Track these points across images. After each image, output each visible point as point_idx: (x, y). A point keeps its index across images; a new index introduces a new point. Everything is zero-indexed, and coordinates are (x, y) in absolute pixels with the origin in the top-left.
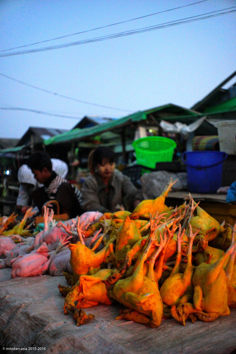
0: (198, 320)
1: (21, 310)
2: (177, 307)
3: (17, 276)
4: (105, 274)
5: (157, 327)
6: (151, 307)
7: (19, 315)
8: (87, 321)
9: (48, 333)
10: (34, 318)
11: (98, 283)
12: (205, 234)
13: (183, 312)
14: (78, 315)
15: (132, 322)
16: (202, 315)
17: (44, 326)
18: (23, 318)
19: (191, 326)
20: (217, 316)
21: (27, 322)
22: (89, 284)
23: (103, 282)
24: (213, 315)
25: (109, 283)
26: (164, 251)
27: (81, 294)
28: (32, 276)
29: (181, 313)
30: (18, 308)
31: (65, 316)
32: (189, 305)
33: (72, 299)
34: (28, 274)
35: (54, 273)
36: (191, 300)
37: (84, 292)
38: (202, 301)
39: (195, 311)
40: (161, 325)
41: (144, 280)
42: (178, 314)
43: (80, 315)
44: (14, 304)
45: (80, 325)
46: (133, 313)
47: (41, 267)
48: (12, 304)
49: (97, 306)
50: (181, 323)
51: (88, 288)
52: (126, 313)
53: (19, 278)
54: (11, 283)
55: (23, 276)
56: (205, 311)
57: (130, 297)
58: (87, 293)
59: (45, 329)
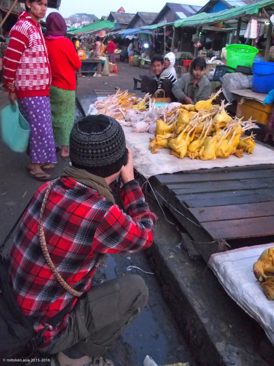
0: (200, 159)
1: (132, 145)
2: (192, 153)
3: (134, 131)
4: (169, 135)
5: (181, 159)
7: (131, 147)
8: (156, 153)
9: (140, 154)
10: (137, 149)
11: (164, 139)
13: (194, 155)
15: (173, 156)
16: (202, 157)
17: (139, 152)
18: (133, 148)
19: (195, 160)
20: (208, 159)
21: (134, 150)
22: (160, 139)
23: (167, 139)
24: (206, 158)
25: (169, 139)
26: (196, 129)
27: (156, 142)
28: (141, 132)
29: (193, 155)
30: (131, 145)
31: (149, 150)
32: (197, 153)
33: (153, 144)
34: (139, 131)
36: (199, 152)
37: (158, 141)
38: (203, 152)
39: (199, 156)
40: (183, 158)
41: (181, 140)
42: (192, 155)
43: (153, 150)
45: (153, 153)
46: (174, 152)
47: (145, 129)
48: (130, 143)
49: (163, 148)
50: (192, 159)
51: (160, 140)
52: (171, 152)
53: (135, 133)
54: (131, 134)
55: (137, 132)
56: (203, 156)
57: (173, 146)
58: (159, 142)
59: (139, 153)
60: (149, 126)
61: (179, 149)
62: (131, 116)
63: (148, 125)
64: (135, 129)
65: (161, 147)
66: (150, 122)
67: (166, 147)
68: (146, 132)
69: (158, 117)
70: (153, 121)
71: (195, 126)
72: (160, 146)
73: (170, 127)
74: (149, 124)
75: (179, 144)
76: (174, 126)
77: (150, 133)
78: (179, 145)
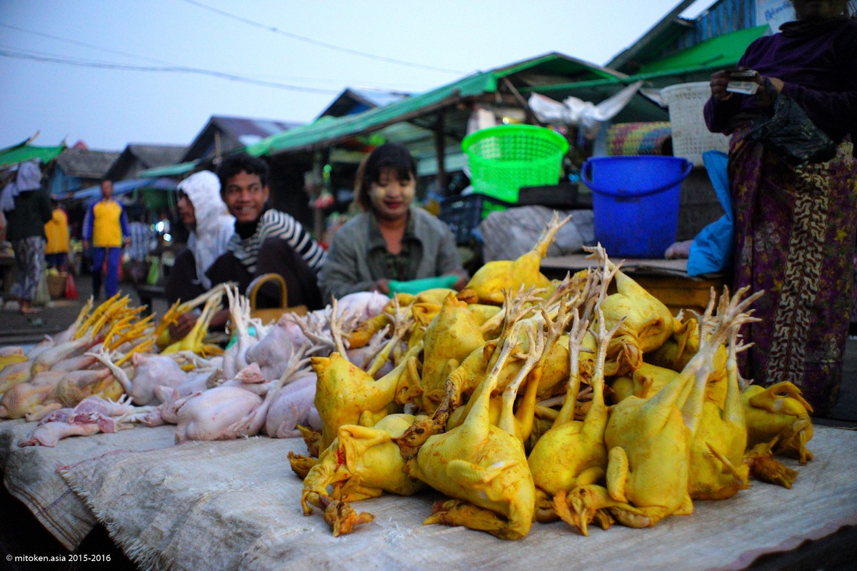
0: (618, 523)
1: (201, 506)
2: (567, 494)
3: (189, 438)
4: (399, 424)
5: (520, 538)
6: (506, 491)
7: (196, 516)
8: (355, 528)
9: (266, 551)
10: (233, 521)
11: (382, 443)
12: (636, 333)
13: (583, 506)
14: (335, 512)
15: (462, 528)
16: (627, 511)
17: (254, 536)
18: (206, 523)
19: (600, 537)
20: (662, 515)
21: (218, 531)
22: (360, 445)
23: (394, 441)
24: (653, 513)
25: (408, 445)
26: (538, 372)
27: (342, 469)
28: (225, 438)
29: (577, 508)
30: (194, 503)
31: (306, 519)
32: (597, 490)
33: (322, 480)
34: (218, 435)
35: (276, 432)
36: (602, 481)
37: (349, 463)
38: (627, 481)
39: (610, 504)
40: (529, 534)
41: (491, 433)
42: (572, 509)
43: (340, 514)
44: (184, 493)
45: (341, 534)
46: (464, 508)
47: (245, 419)
48: (180, 496)
49: (379, 497)
50: (577, 531)
51: (359, 455)
52: (447, 510)
53: (195, 443)
54: (176, 452)
55: (204, 439)
56: (632, 504)
57: (458, 469)
58: (357, 468)
59: (259, 542)
60: (261, 404)
61: (498, 486)
62: (160, 381)
63: (254, 398)
64: (192, 428)
65: (365, 490)
66: (264, 387)
67: (393, 488)
68: (251, 436)
69: (303, 357)
70: (278, 378)
71: (535, 355)
72: (363, 485)
73: (388, 383)
74: (263, 396)
75: (491, 454)
76: (409, 377)
77: (275, 437)
78: (490, 464)
